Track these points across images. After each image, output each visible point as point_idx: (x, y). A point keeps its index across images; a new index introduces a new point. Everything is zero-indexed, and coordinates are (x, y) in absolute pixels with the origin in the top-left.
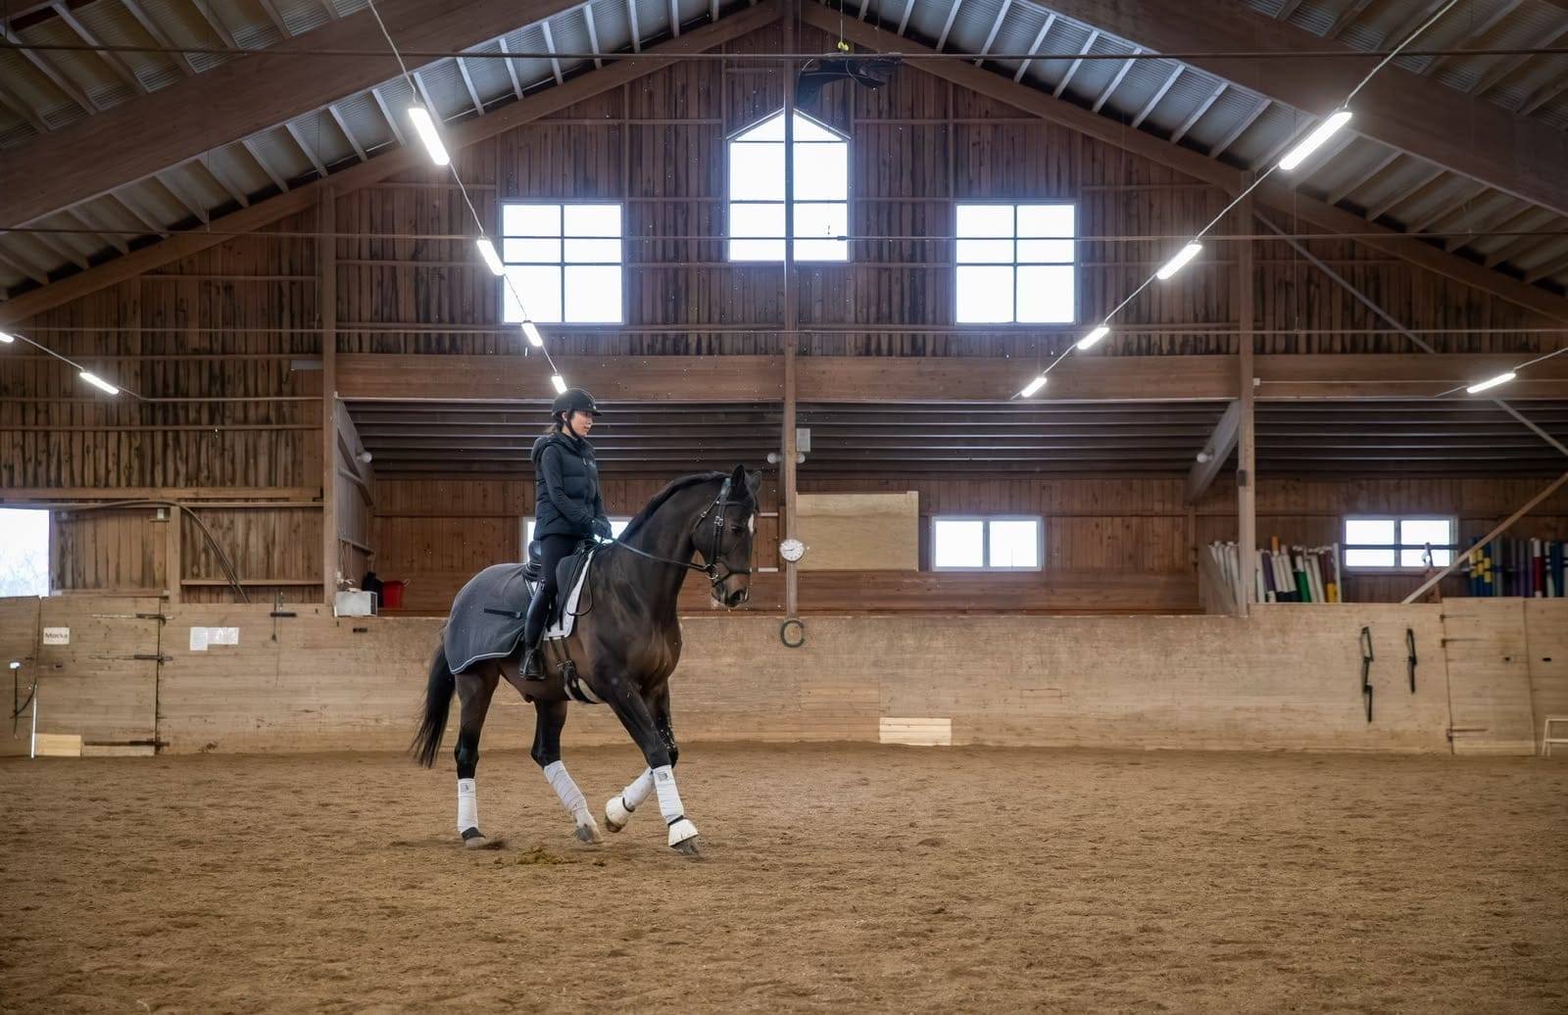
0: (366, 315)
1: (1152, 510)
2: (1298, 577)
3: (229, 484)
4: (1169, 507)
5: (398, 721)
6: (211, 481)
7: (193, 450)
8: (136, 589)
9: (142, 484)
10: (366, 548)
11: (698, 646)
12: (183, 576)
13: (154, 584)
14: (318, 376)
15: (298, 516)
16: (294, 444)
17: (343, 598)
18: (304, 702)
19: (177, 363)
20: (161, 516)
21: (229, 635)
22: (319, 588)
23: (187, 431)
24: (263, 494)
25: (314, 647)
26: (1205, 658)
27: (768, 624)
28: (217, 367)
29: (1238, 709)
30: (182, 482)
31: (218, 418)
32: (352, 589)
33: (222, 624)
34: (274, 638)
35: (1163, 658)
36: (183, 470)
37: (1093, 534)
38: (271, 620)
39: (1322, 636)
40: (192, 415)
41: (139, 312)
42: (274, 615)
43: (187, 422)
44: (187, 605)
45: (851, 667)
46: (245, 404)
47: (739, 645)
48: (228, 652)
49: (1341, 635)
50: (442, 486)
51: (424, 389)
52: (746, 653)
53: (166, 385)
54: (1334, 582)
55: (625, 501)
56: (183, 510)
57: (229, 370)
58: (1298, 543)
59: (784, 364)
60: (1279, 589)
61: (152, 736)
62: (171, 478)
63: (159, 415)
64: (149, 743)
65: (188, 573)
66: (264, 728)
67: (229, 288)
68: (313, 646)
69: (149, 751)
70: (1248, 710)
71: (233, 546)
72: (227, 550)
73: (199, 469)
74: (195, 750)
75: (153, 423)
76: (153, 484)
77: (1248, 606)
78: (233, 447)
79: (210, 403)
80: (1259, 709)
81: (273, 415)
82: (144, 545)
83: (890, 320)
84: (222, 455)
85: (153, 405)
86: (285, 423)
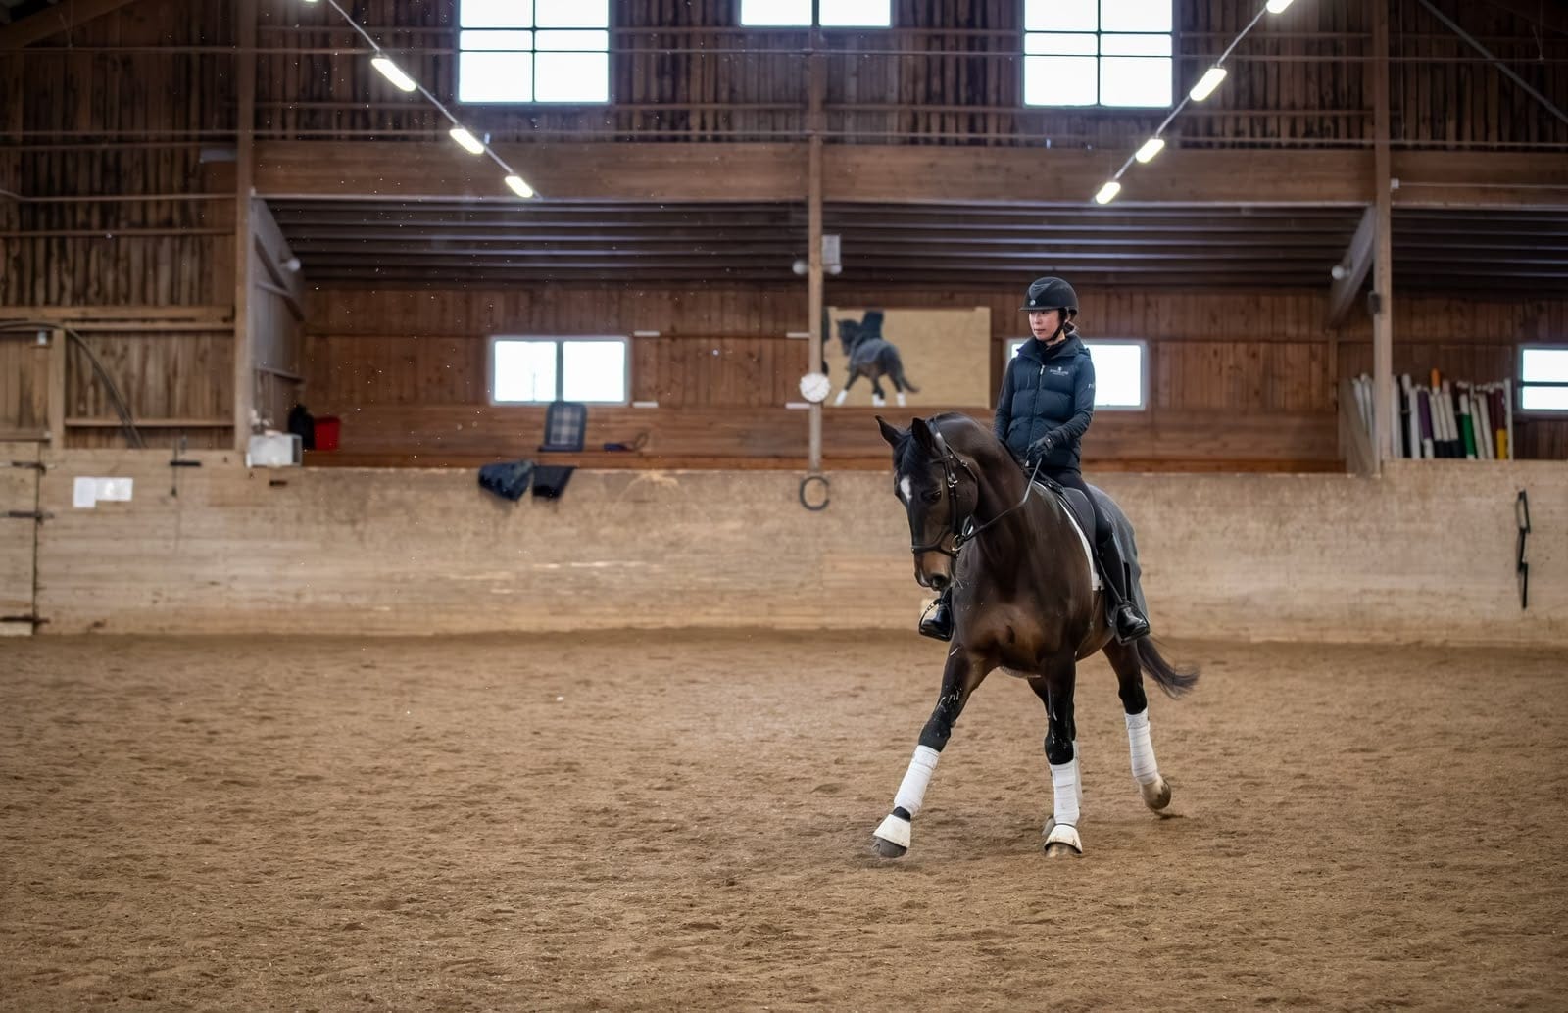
0: (292, 92)
1: (1285, 334)
2: (1462, 421)
3: (123, 301)
4: (1304, 330)
5: (326, 598)
6: (103, 299)
7: (81, 260)
8: (11, 430)
9: (20, 302)
10: (295, 376)
11: (695, 507)
12: (67, 414)
13: (33, 423)
14: (231, 168)
15: (206, 341)
16: (202, 251)
17: (259, 443)
18: (209, 572)
19: (64, 154)
20: (42, 340)
21: (119, 489)
22: (229, 430)
23: (74, 238)
24: (161, 315)
25: (222, 505)
26: (1327, 527)
27: (784, 481)
28: (111, 159)
29: (1364, 591)
30: (67, 298)
31: (111, 220)
32: (270, 433)
33: (113, 473)
34: (174, 492)
35: (1275, 527)
36: (68, 283)
37: (1210, 363)
38: (170, 471)
39: (1471, 501)
40: (81, 217)
41: (21, 95)
42: (175, 464)
43: (75, 227)
44: (71, 451)
45: (887, 535)
46: (144, 204)
47: (747, 506)
48: (121, 509)
49: (1492, 501)
50: (391, 297)
51: (361, 184)
52: (756, 517)
53: (50, 180)
54: (1504, 427)
55: (618, 316)
56: (68, 336)
57: (126, 163)
58: (1464, 378)
59: (807, 153)
60: (1438, 436)
61: (29, 612)
62: (54, 297)
63: (42, 217)
64: (25, 619)
65: (74, 412)
66: (161, 605)
67: (127, 62)
68: (220, 503)
69: (25, 630)
70: (1378, 592)
71: (127, 377)
72: (119, 383)
73: (87, 284)
74: (79, 629)
75: (35, 227)
76: (33, 303)
77: (1382, 463)
78: (128, 257)
79: (102, 203)
80: (1390, 592)
81: (177, 216)
82: (22, 376)
83: (942, 100)
84: (116, 266)
85: (35, 205)
86: (191, 226)
